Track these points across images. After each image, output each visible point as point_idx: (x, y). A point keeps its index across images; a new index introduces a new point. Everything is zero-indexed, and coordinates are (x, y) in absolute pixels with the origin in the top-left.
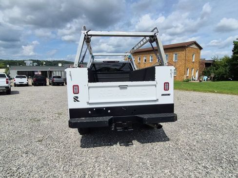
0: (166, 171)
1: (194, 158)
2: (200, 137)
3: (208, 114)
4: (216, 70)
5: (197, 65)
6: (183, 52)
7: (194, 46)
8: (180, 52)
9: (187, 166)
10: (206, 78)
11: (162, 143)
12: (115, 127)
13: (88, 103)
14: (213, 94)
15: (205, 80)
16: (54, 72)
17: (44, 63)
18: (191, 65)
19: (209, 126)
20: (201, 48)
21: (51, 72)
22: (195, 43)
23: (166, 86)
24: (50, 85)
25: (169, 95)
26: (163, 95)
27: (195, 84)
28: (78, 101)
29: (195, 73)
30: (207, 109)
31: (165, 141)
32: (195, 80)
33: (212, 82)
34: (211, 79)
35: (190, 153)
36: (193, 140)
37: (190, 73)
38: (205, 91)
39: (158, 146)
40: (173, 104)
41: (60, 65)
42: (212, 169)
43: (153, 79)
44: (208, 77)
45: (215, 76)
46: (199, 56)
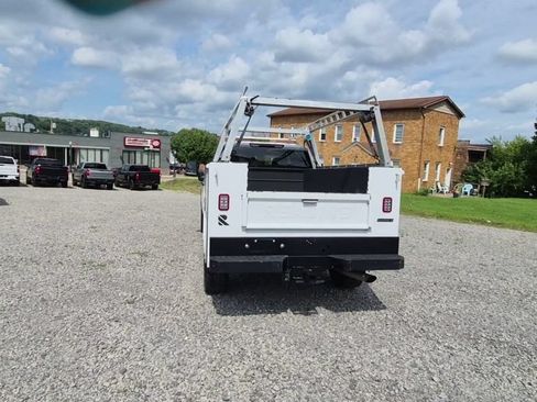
0: (383, 351)
1: (431, 335)
2: (444, 306)
3: (465, 267)
4: (495, 168)
5: (450, 156)
6: (418, 122)
7: (445, 109)
8: (410, 122)
9: (418, 345)
10: (468, 187)
11: (373, 312)
12: (291, 276)
13: (245, 229)
14: (481, 227)
15: (466, 193)
16: (83, 153)
17: (54, 126)
18: (435, 154)
19: (464, 289)
20: (460, 115)
21: (74, 151)
22: (447, 102)
23: (387, 204)
24: (75, 184)
25: (391, 220)
26: (380, 220)
27: (443, 202)
28: (226, 224)
29: (443, 176)
30: (463, 257)
31: (378, 309)
32: (442, 192)
33: (483, 198)
34: (480, 192)
35: (424, 328)
36: (431, 310)
37: (432, 174)
38: (465, 221)
39: (365, 317)
40: (398, 238)
41: (94, 133)
42: (461, 350)
43: (364, 190)
44: (475, 187)
45: (491, 184)
46: (455, 134)
